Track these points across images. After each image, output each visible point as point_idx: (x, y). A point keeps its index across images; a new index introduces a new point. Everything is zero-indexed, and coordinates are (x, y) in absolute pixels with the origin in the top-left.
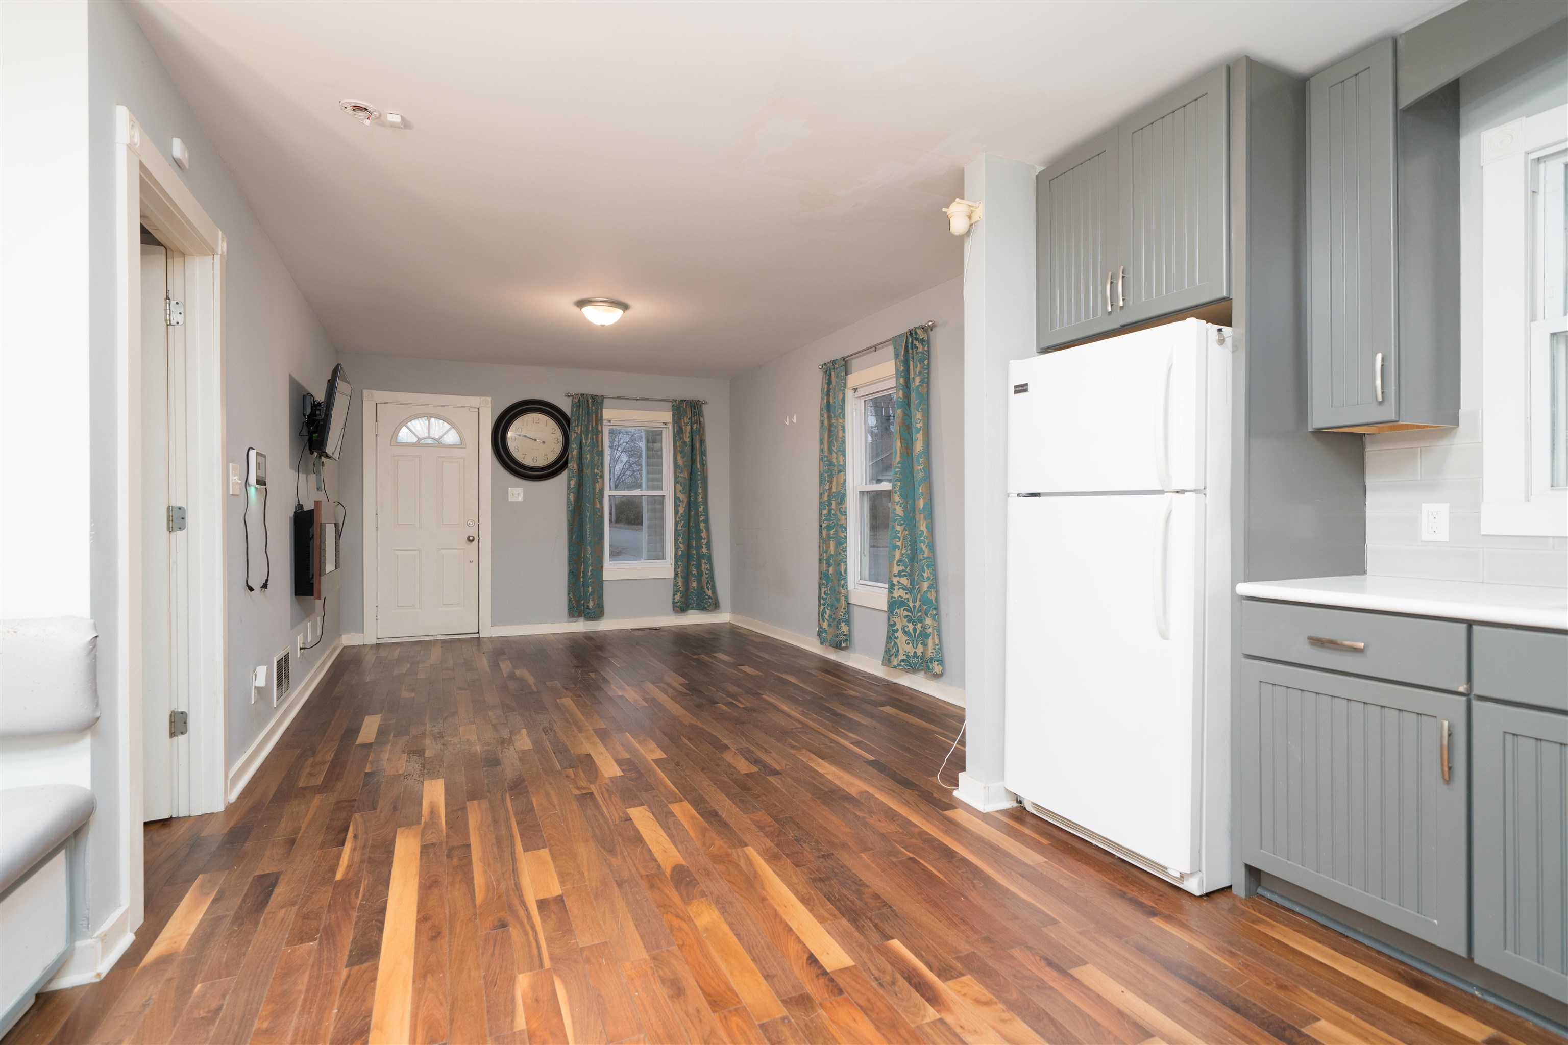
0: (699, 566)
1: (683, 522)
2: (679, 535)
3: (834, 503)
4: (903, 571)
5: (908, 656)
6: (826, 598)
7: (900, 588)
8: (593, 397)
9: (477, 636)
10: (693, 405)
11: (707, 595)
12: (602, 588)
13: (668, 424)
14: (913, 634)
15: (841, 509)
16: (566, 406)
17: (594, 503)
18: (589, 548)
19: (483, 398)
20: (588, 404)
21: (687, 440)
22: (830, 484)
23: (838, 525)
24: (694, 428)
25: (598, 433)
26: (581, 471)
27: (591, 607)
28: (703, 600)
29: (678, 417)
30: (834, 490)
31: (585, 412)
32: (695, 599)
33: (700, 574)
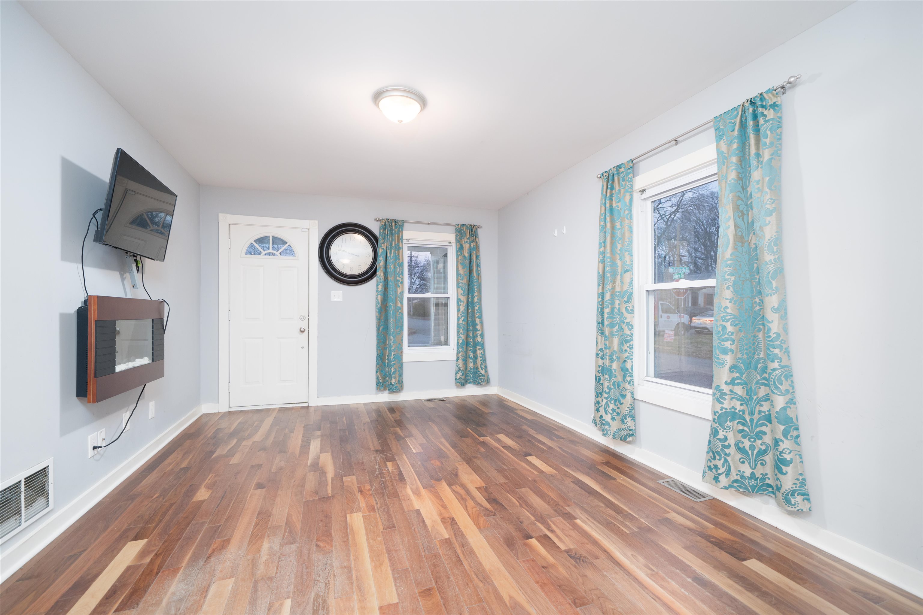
0: (475, 352)
1: (463, 318)
2: (460, 328)
3: (617, 302)
4: (737, 378)
5: (743, 477)
6: (609, 392)
7: (734, 398)
8: (395, 221)
9: (306, 405)
10: (471, 228)
11: (481, 374)
12: (401, 368)
13: (452, 243)
14: (750, 452)
15: (628, 308)
16: (375, 228)
17: (396, 303)
18: (392, 337)
19: (312, 221)
20: (392, 226)
21: (466, 254)
22: (613, 284)
23: (624, 323)
24: (472, 246)
25: (399, 249)
26: (386, 278)
27: (393, 383)
28: (478, 377)
29: (459, 238)
30: (618, 289)
31: (390, 233)
32: (471, 376)
33: (476, 357)
